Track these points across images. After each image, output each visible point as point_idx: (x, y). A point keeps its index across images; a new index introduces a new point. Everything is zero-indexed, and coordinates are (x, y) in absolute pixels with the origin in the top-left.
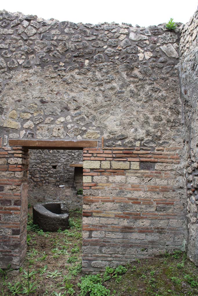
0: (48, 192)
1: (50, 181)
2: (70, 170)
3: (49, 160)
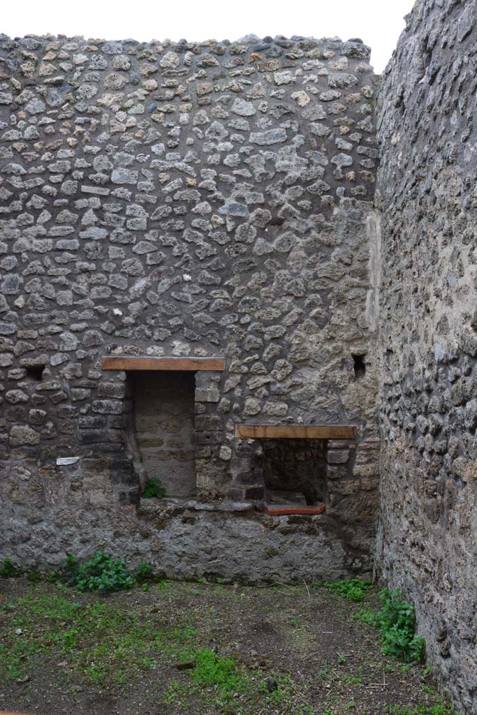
0: (7, 487)
1: (14, 437)
2: (106, 384)
3: (12, 343)
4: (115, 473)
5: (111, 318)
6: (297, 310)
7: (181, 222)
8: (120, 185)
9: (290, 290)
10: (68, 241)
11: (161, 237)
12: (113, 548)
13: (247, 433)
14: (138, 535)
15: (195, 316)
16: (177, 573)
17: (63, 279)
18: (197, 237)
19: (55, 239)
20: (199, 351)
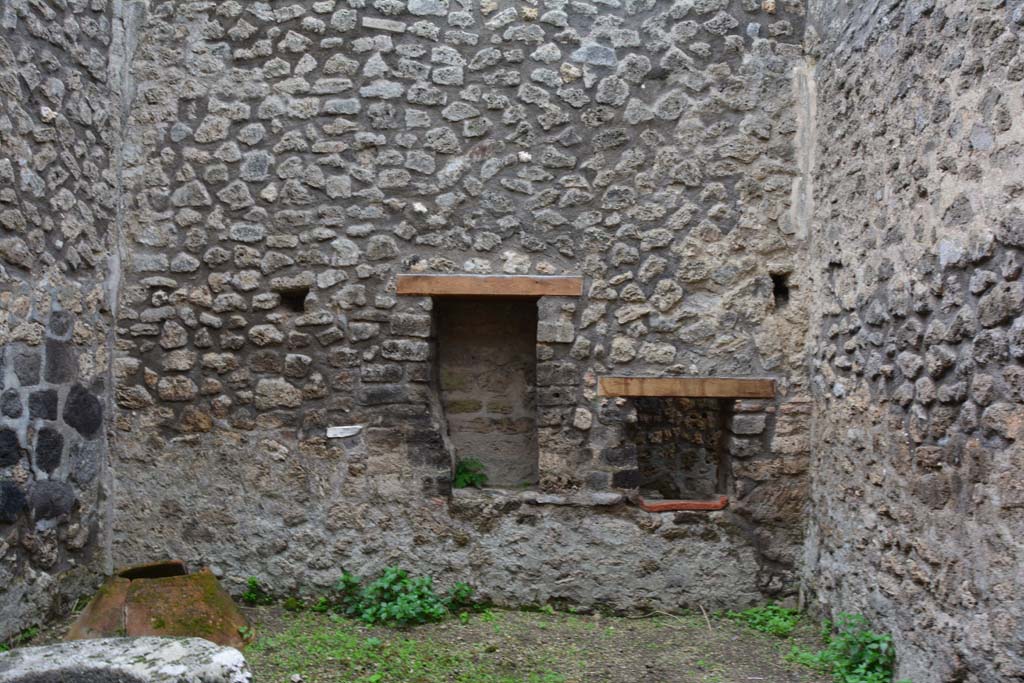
0: (252, 471)
1: (262, 395)
2: (402, 316)
3: (258, 254)
4: (416, 449)
5: (409, 216)
6: (689, 205)
7: (516, 73)
8: (421, 17)
9: (679, 177)
10: (343, 101)
11: (485, 96)
12: (413, 562)
13: (614, 389)
14: (451, 541)
15: (537, 214)
16: (508, 599)
17: (337, 158)
18: (539, 96)
19: (323, 98)
20: (543, 266)
